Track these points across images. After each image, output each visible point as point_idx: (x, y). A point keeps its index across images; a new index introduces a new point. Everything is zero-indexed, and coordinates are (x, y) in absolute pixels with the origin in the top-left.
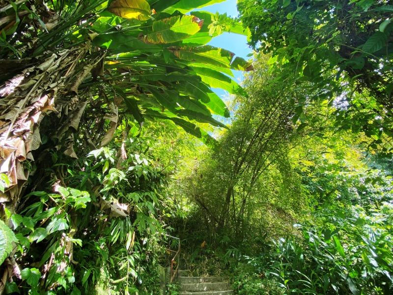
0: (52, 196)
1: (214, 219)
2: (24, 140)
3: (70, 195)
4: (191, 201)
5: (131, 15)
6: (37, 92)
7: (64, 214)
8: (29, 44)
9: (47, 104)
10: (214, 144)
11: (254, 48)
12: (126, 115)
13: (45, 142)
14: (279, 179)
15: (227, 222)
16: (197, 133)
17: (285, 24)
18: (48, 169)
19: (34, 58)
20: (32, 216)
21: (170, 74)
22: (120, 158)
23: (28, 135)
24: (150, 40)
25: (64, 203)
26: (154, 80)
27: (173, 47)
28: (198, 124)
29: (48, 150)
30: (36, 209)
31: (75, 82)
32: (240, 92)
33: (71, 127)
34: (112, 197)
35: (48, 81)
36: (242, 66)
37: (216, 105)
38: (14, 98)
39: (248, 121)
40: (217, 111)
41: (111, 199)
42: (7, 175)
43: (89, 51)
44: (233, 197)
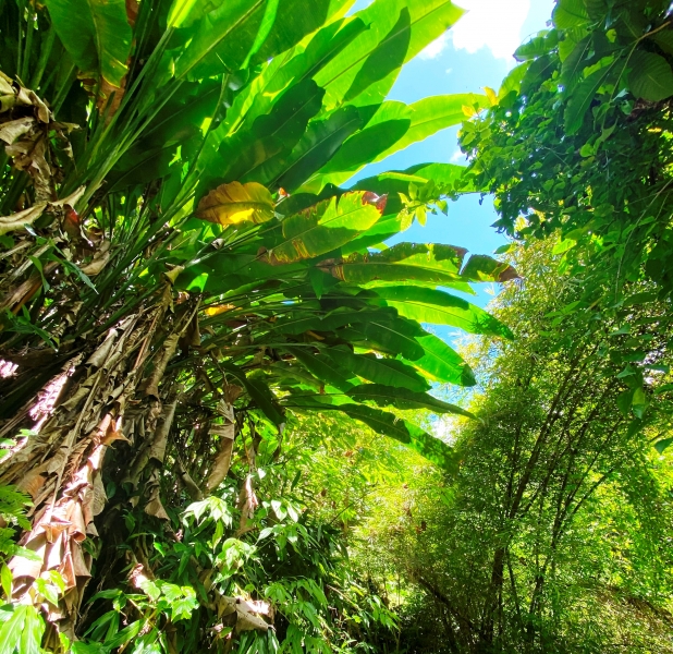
0: (132, 598)
1: (467, 626)
2: (80, 500)
3: (162, 595)
4: (407, 581)
5: (240, 216)
6: (92, 411)
7: (155, 634)
8: (68, 318)
9: (110, 430)
10: (444, 454)
11: (510, 232)
12: (249, 411)
13: (113, 493)
14: (628, 518)
15: (501, 631)
16: (400, 432)
17: (579, 167)
18: (122, 546)
19: (78, 339)
20: (102, 641)
21: (329, 314)
22: (246, 506)
23: (84, 490)
24: (281, 257)
25: (152, 610)
26: (298, 332)
27: (329, 261)
28: (400, 414)
29: (118, 507)
30: (107, 625)
31: (153, 375)
32: (491, 327)
33: (153, 458)
34: (236, 587)
35: (107, 385)
36: (487, 271)
37: (440, 360)
38: (57, 429)
39: (528, 382)
40: (444, 375)
41: (236, 591)
42: (59, 571)
43: (169, 307)
44: (511, 572)
